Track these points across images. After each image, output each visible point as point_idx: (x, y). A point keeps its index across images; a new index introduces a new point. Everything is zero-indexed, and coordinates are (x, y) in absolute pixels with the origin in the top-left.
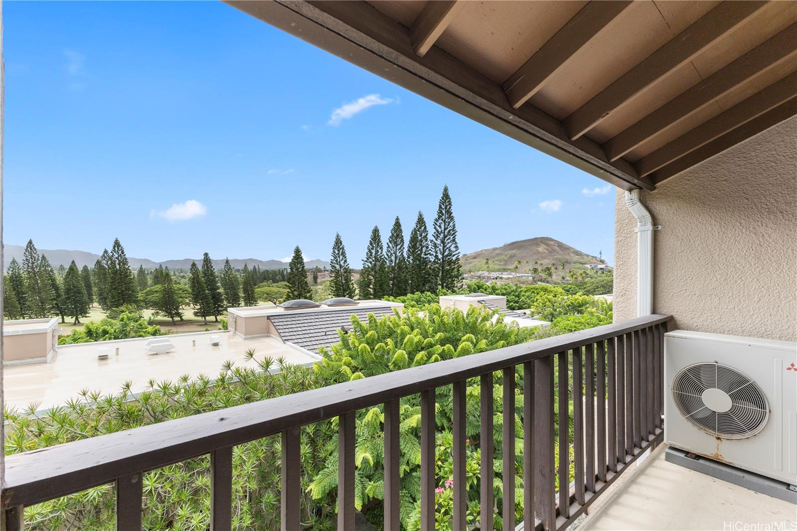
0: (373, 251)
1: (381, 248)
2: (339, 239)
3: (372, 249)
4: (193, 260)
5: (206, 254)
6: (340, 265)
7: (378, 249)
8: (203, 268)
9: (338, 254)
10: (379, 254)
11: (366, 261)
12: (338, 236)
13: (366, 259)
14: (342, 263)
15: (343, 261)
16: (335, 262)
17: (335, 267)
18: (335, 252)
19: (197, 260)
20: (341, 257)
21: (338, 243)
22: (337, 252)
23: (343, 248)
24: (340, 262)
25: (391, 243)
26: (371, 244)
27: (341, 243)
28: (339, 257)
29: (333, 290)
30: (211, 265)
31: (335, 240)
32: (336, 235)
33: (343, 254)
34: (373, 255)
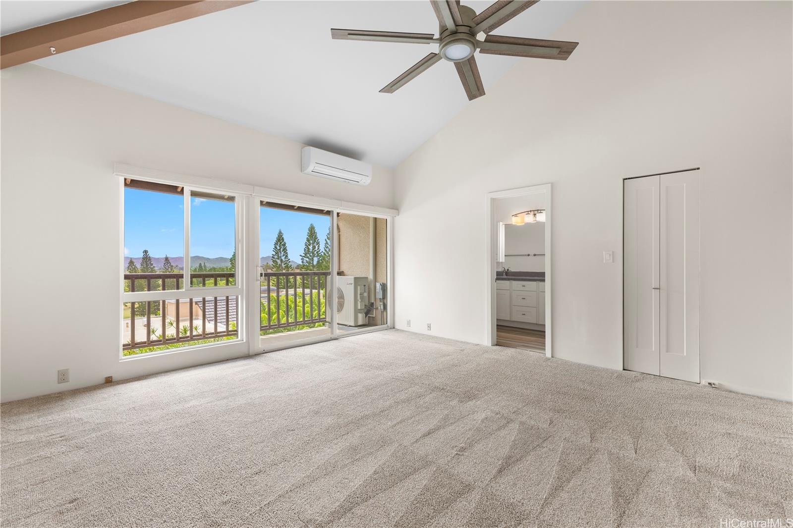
0: (311, 247)
1: (318, 243)
2: (281, 236)
3: (309, 245)
4: (131, 258)
5: (146, 252)
6: (282, 260)
7: (315, 244)
8: (142, 265)
9: (280, 249)
10: (316, 249)
11: (304, 257)
12: (280, 232)
13: (304, 255)
14: (283, 258)
15: (284, 257)
16: (276, 257)
17: (277, 262)
18: (276, 248)
19: (136, 259)
20: (283, 253)
21: (280, 239)
22: (278, 248)
23: (284, 245)
24: (281, 257)
25: (329, 240)
26: (308, 240)
27: (283, 239)
28: (281, 253)
29: (274, 284)
30: (150, 263)
31: (277, 236)
32: (278, 232)
33: (285, 250)
34: (311, 250)
